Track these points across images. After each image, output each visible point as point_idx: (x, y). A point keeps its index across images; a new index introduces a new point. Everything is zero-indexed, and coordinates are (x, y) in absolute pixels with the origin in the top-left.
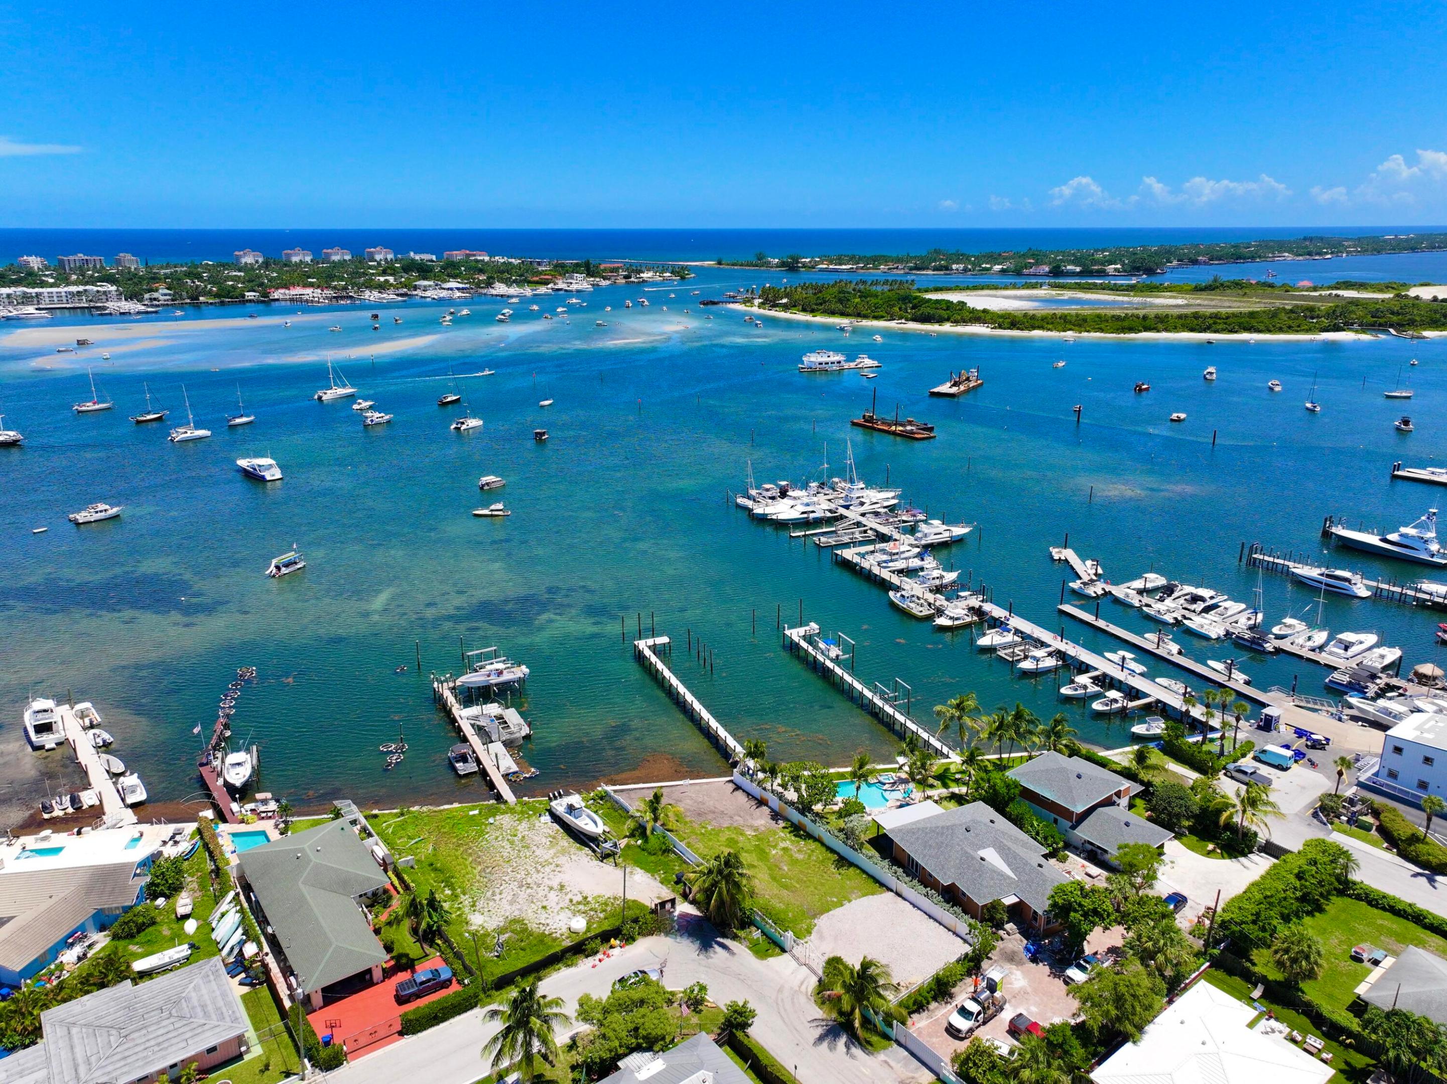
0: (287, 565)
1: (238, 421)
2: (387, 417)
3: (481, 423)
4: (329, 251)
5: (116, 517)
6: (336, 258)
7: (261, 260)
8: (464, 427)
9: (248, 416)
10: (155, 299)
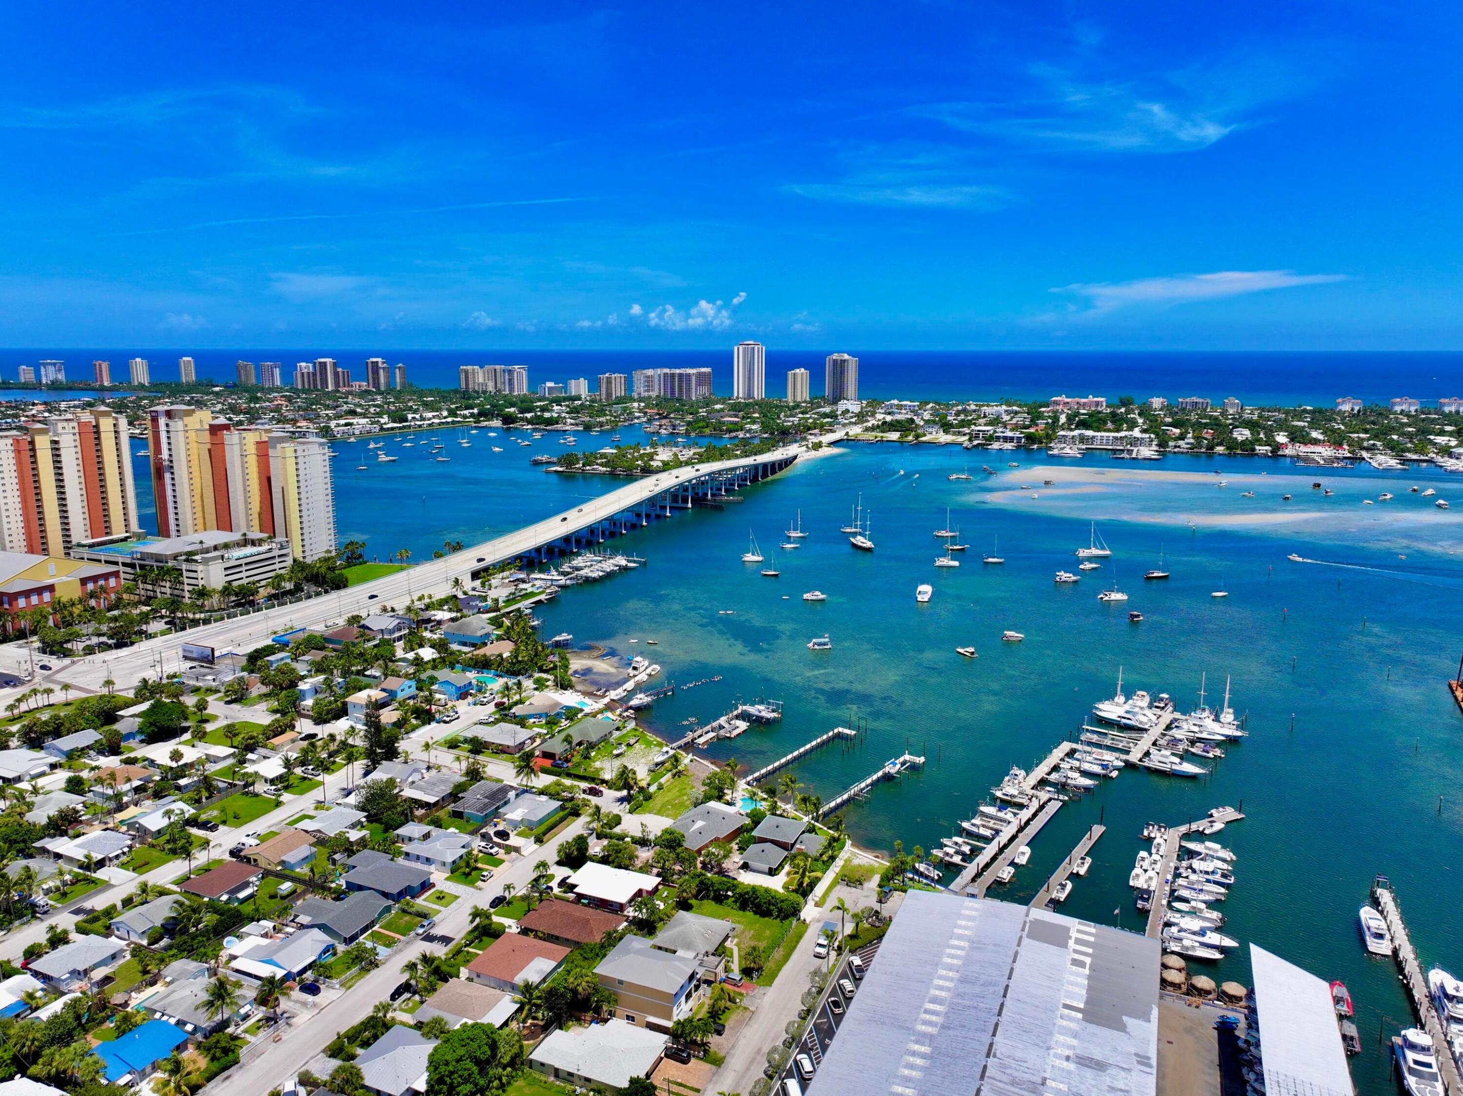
0: (819, 644)
1: (990, 560)
2: (1074, 578)
3: (1126, 597)
4: (1447, 400)
5: (822, 600)
6: (1447, 409)
7: (1356, 408)
8: (1106, 598)
9: (1000, 558)
10: (1179, 447)
